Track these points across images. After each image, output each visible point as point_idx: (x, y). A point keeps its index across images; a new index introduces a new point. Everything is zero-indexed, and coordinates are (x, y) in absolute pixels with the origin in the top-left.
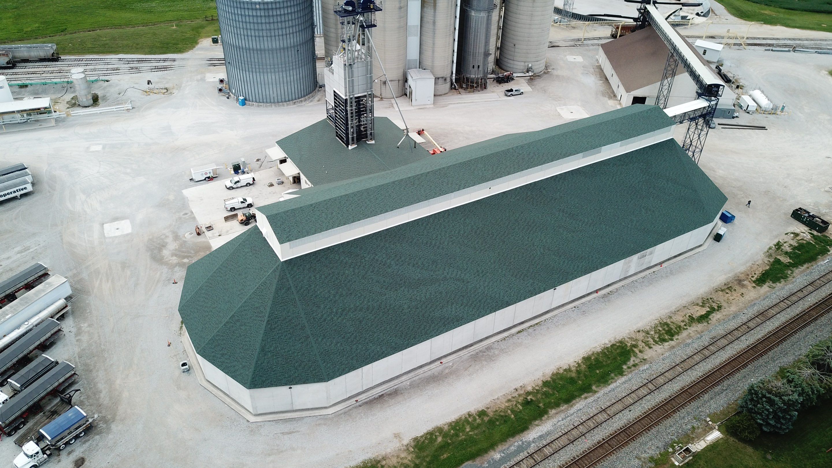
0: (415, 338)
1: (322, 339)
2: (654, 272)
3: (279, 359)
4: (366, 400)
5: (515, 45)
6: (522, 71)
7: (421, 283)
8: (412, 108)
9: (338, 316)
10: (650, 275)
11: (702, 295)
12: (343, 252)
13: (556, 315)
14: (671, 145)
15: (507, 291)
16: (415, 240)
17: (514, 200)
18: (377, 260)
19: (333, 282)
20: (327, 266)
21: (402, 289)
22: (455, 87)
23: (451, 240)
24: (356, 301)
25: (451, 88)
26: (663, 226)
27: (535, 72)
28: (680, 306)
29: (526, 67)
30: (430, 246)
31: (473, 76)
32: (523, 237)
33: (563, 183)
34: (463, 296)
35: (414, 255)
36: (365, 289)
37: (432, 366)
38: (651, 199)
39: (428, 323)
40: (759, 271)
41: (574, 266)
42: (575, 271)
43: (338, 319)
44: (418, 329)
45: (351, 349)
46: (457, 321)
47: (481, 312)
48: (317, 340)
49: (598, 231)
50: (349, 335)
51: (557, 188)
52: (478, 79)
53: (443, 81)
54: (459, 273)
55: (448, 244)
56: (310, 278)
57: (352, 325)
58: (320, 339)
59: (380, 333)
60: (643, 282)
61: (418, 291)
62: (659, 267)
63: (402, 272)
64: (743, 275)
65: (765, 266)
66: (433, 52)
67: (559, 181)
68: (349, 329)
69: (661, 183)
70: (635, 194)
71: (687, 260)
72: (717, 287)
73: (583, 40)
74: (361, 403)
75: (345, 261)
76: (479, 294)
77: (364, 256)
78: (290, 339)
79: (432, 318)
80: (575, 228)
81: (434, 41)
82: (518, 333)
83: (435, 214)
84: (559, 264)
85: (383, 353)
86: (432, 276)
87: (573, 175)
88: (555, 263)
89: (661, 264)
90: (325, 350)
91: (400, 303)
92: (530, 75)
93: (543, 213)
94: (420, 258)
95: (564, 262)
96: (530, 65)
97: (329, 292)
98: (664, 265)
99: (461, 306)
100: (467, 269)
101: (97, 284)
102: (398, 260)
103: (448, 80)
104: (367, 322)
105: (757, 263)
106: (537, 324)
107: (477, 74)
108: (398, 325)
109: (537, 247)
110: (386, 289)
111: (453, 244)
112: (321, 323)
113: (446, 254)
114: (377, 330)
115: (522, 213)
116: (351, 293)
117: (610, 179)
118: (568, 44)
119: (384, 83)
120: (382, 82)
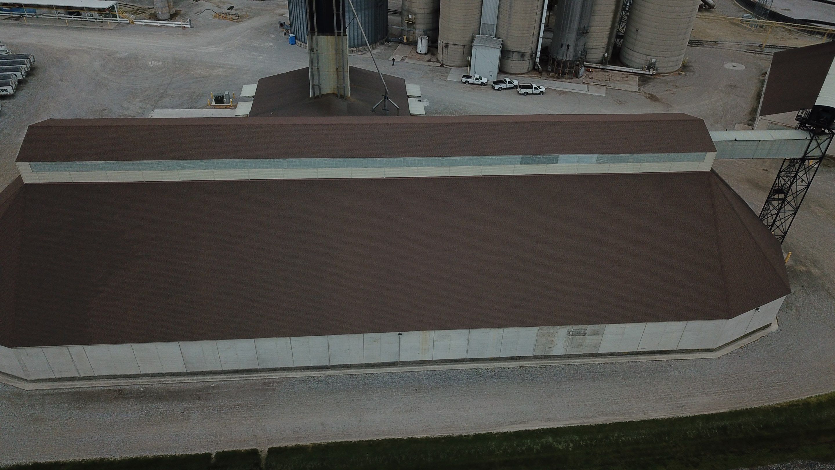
5: (637, 30)
6: (641, 66)
22: (538, 67)
25: (534, 69)
27: (659, 71)
29: (648, 62)
31: (560, 58)
37: (189, 379)
52: (565, 62)
53: (520, 57)
66: (510, 17)
89: (620, 355)
92: (651, 73)
96: (654, 61)
103: (528, 57)
107: (565, 55)
119: (447, 46)
120: (444, 44)
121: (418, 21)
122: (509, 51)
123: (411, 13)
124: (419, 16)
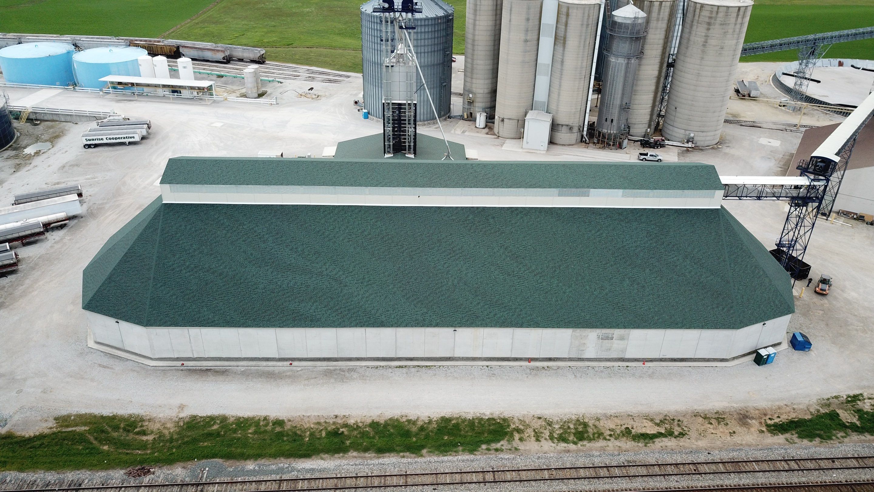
0: (254, 320)
1: (161, 286)
2: (627, 366)
3: (118, 291)
4: (192, 368)
5: (676, 108)
6: (681, 139)
7: (291, 269)
8: (521, 150)
9: (188, 270)
10: (619, 368)
11: (669, 412)
12: (225, 212)
13: (457, 366)
14: (712, 217)
15: (388, 311)
16: (307, 225)
17: (447, 219)
18: (255, 231)
19: (201, 237)
20: (202, 221)
21: (266, 268)
22: (586, 140)
23: (349, 237)
24: (213, 263)
25: (581, 140)
26: (650, 309)
27: (697, 145)
28: (624, 412)
29: (687, 136)
30: (321, 235)
31: (605, 131)
32: (438, 260)
33: (522, 217)
34: (332, 298)
35: (297, 239)
36: (228, 255)
37: (280, 364)
38: (647, 271)
39: (277, 312)
40: (789, 416)
41: (490, 312)
42: (489, 318)
43: (186, 273)
44: (263, 313)
45: (184, 305)
46: (311, 321)
47: (344, 321)
48: (156, 284)
49: (544, 284)
50: (188, 291)
51: (510, 221)
52: (610, 135)
53: (568, 130)
54: (341, 273)
55: (343, 240)
56: (181, 226)
57: (197, 284)
58: (159, 285)
59: (221, 302)
60: (602, 372)
61: (283, 275)
62: (640, 364)
63: (276, 251)
64: (757, 412)
65: (806, 414)
66: (559, 95)
67: (517, 215)
68: (192, 287)
69: (673, 258)
70: (624, 258)
71: (690, 369)
72: (700, 412)
73: (798, 126)
74: (186, 368)
75: (222, 221)
76: (353, 303)
77: (243, 223)
78: (135, 275)
79: (283, 308)
80: (513, 272)
81: (560, 82)
82: (397, 367)
83: (344, 206)
84: (471, 303)
85: (212, 322)
86: (307, 266)
87: (540, 212)
88: (466, 301)
89: (645, 361)
90: (158, 297)
91: (257, 280)
92: (690, 146)
93: (478, 243)
94: (303, 244)
95: (479, 303)
96: (692, 135)
97: (191, 245)
98: (648, 364)
99: (324, 307)
100: (351, 272)
101: (109, 213)
102: (277, 239)
103: (576, 129)
104: (213, 286)
105: (794, 407)
106: (427, 366)
107: (609, 129)
108: (244, 302)
109: (452, 276)
110: (250, 262)
111: (349, 242)
112: (168, 270)
113: (335, 249)
114: (219, 297)
115: (451, 234)
116: (212, 254)
117: (593, 232)
118: (774, 127)
119: (503, 120)
120: (501, 119)
121: (478, 100)
122: (558, 125)
123: (472, 93)
124: (478, 95)
